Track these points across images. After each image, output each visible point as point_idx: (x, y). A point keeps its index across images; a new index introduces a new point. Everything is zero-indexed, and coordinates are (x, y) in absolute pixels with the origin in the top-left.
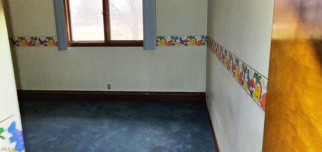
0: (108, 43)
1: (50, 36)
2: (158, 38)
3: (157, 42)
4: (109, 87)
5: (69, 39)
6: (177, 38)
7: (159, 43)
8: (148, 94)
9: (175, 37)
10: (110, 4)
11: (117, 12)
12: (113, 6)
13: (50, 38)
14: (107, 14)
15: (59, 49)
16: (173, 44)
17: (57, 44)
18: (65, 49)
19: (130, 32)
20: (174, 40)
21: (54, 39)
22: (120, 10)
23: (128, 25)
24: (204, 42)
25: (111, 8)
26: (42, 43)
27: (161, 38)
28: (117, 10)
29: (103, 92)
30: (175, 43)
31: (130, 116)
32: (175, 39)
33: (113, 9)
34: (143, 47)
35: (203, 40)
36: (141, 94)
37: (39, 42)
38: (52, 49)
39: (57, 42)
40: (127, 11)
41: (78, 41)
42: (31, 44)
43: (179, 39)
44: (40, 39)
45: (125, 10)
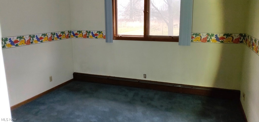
0: (147, 37)
1: (100, 30)
2: (193, 35)
3: (192, 38)
4: (145, 76)
5: (115, 33)
6: (213, 35)
7: (194, 39)
8: (180, 86)
9: (210, 34)
10: (151, 4)
11: (156, 10)
12: (153, 6)
13: (100, 32)
14: (147, 12)
15: (107, 41)
16: (208, 41)
17: (104, 37)
18: (111, 42)
19: (166, 27)
20: (209, 37)
21: (103, 33)
22: (159, 9)
23: (164, 21)
24: (242, 40)
25: (151, 7)
26: (94, 35)
27: (197, 35)
28: (157, 9)
29: (140, 80)
30: (210, 39)
31: (162, 106)
32: (211, 36)
33: (153, 8)
34: (178, 42)
35: (241, 38)
36: (173, 85)
37: (92, 35)
38: (101, 41)
39: (105, 36)
40: (164, 10)
41: (122, 35)
42: (86, 36)
43: (215, 36)
44: (92, 32)
45: (163, 10)
